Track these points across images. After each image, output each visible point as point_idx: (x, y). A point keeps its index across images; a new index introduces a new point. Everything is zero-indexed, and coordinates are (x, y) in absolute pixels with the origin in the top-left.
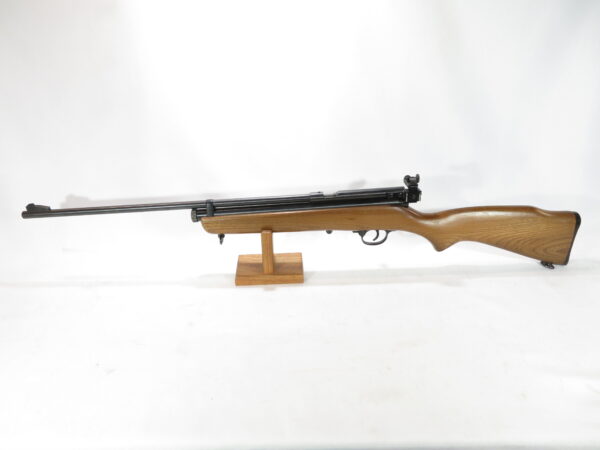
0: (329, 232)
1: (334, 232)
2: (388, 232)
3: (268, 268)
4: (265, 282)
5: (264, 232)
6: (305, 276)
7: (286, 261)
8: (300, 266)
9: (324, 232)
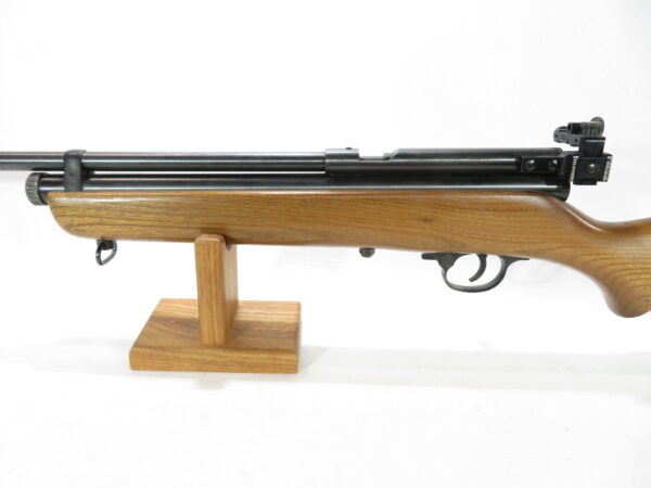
0: (367, 252)
1: (379, 252)
2: (508, 261)
3: (213, 331)
4: (204, 366)
5: (204, 238)
6: (303, 357)
7: (262, 318)
8: (293, 332)
9: (354, 252)
